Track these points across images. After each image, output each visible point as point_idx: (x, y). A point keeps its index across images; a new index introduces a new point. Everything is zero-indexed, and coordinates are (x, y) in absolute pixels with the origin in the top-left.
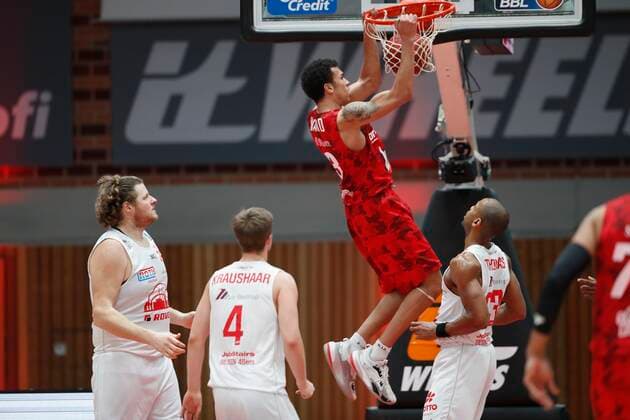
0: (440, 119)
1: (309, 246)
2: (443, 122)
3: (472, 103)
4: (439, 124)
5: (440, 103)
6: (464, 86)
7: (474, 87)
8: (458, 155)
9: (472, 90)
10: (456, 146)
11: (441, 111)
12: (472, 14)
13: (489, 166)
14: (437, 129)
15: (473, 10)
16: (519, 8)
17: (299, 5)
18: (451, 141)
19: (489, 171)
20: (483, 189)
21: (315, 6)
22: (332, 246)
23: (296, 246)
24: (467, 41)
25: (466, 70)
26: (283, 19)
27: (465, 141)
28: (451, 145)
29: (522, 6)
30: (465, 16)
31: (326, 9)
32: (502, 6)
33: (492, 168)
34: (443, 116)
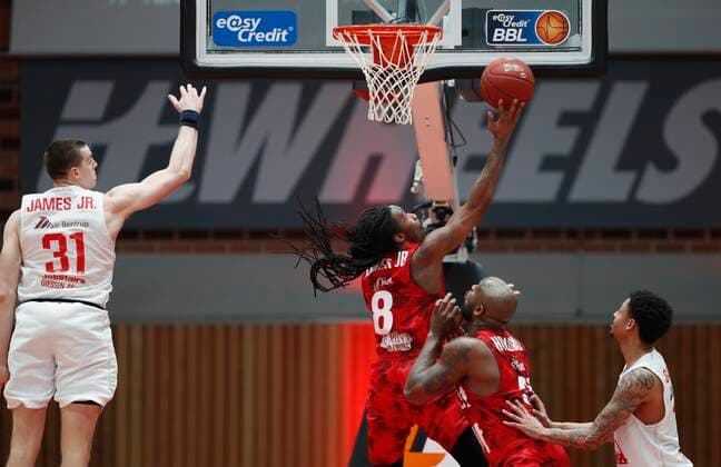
0: (417, 178)
1: (256, 329)
2: (420, 182)
3: (455, 159)
4: (416, 184)
5: (418, 158)
6: (446, 138)
7: (458, 140)
8: (437, 221)
9: (456, 143)
10: (436, 210)
11: (419, 169)
12: (458, 49)
13: (475, 236)
14: (413, 190)
15: (460, 44)
16: (515, 42)
17: (251, 35)
18: (430, 205)
19: (475, 241)
20: (468, 262)
21: (270, 37)
22: (285, 329)
23: (241, 329)
24: (451, 83)
25: (449, 119)
26: (233, 51)
27: (446, 205)
28: (430, 210)
29: (519, 40)
30: (450, 51)
31: (284, 39)
32: (495, 39)
33: (479, 238)
34: (421, 174)
